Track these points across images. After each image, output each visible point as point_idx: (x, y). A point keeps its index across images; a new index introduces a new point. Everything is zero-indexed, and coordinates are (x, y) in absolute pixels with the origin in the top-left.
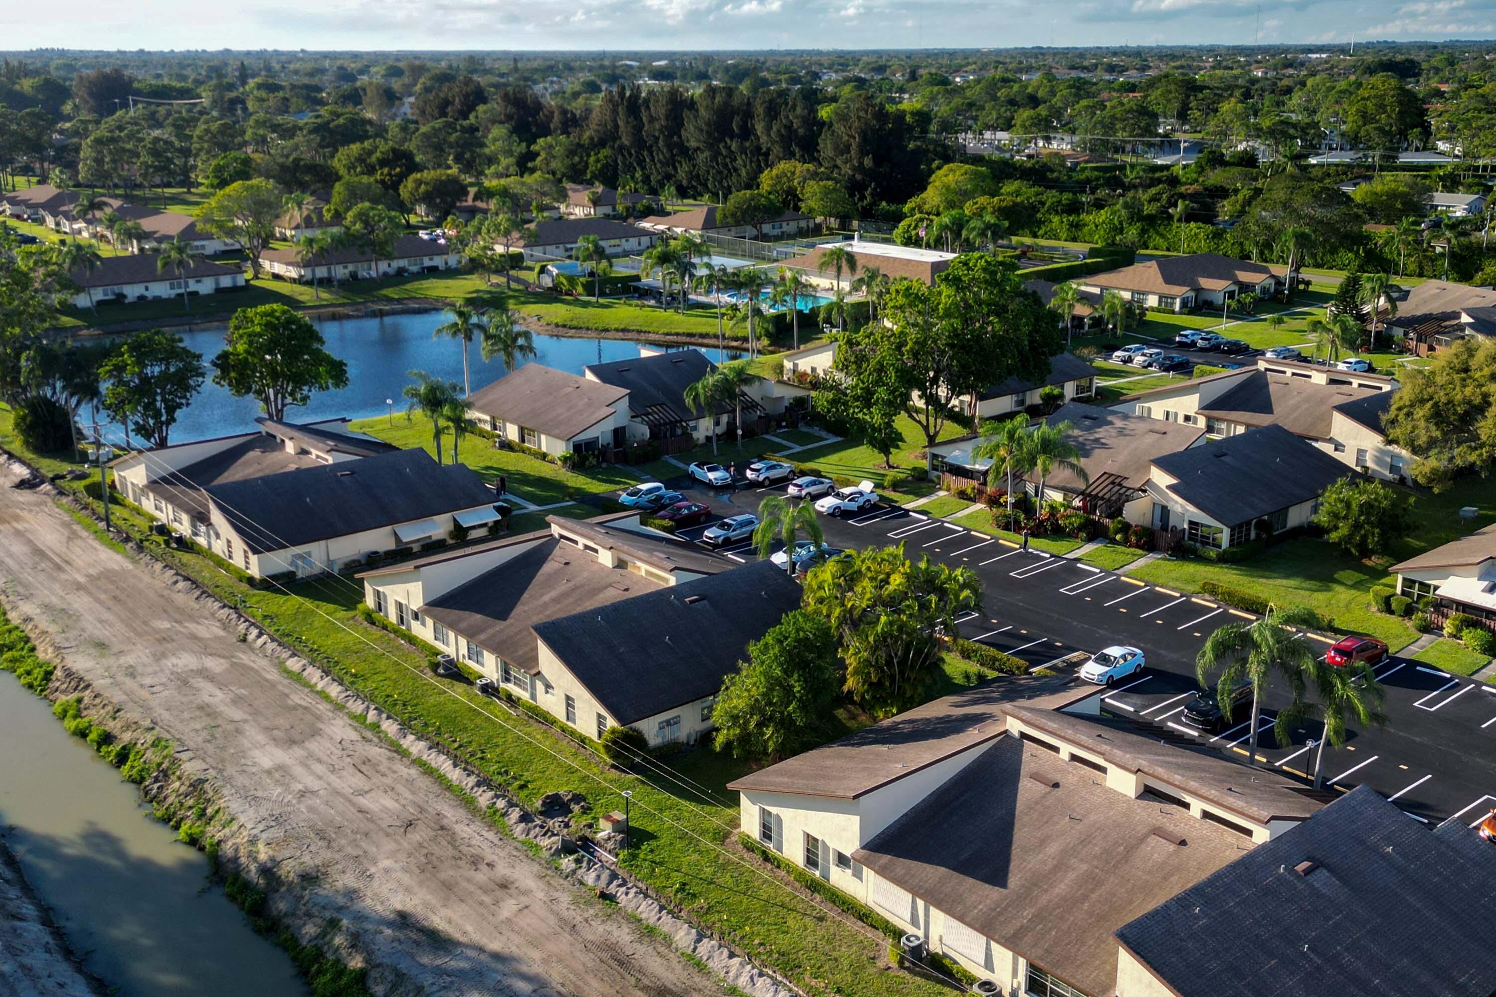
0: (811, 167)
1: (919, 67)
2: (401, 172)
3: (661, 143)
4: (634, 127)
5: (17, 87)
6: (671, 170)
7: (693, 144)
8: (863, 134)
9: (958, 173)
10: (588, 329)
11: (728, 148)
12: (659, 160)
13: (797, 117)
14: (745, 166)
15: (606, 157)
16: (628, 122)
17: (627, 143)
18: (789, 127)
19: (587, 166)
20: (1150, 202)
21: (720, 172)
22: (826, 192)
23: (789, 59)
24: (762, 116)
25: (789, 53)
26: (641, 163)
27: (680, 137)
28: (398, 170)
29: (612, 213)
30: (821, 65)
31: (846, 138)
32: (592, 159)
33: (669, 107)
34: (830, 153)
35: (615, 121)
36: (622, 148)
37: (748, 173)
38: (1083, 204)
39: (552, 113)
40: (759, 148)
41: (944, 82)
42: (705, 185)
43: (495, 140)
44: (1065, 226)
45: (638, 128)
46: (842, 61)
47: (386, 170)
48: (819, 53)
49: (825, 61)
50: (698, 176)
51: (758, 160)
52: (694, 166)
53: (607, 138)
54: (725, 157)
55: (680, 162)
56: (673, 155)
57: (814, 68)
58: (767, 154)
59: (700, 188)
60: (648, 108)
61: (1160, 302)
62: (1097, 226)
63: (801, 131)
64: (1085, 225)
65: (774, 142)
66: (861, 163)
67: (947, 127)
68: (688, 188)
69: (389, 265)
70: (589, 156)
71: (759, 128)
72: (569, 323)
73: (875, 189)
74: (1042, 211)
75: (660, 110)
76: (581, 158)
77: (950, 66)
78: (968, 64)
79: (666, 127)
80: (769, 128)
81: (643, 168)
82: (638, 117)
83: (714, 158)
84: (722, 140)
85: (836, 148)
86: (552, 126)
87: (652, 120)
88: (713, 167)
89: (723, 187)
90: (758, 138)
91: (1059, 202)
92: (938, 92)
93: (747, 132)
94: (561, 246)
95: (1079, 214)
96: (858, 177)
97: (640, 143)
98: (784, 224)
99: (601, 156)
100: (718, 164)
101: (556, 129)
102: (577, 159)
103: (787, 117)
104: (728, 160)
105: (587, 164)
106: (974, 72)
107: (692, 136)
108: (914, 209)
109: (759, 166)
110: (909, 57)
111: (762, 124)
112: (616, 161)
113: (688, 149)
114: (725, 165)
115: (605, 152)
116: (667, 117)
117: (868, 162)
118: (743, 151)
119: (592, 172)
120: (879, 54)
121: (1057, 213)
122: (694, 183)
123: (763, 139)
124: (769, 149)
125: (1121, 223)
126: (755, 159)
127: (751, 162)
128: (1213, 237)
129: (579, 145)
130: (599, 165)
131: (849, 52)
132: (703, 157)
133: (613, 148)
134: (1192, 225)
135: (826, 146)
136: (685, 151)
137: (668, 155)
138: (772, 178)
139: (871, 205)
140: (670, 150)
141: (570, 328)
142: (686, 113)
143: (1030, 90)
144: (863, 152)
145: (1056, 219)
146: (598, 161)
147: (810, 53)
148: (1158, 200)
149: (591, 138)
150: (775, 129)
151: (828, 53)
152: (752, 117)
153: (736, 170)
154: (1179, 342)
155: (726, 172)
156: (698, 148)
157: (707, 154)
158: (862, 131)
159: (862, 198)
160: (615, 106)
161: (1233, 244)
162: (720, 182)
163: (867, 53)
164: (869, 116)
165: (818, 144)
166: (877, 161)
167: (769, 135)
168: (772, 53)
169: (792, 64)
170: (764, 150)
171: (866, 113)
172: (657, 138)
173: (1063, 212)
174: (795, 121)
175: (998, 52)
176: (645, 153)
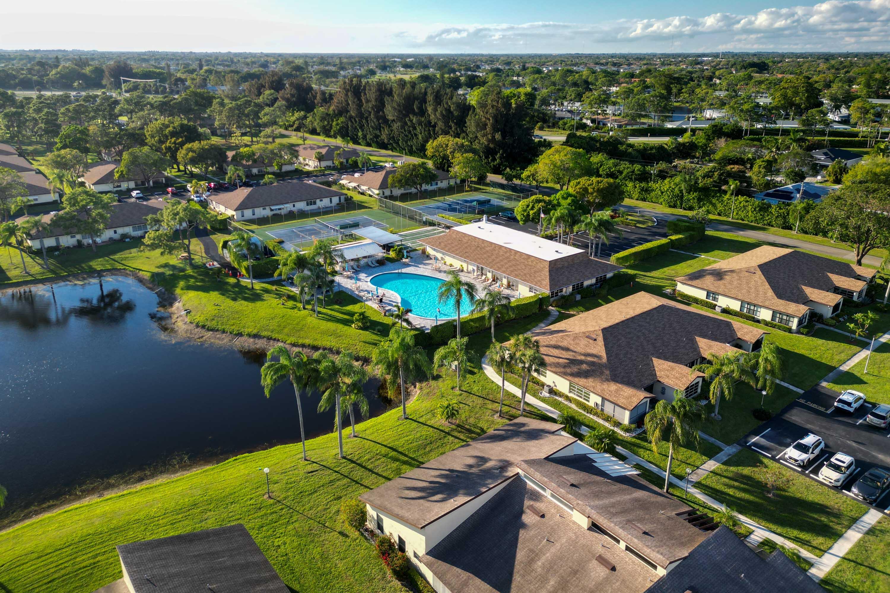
0: (459, 141)
1: (526, 63)
2: (182, 141)
3: (372, 116)
4: (357, 105)
5: (84, 71)
6: (378, 132)
7: (390, 117)
8: (495, 117)
9: (562, 154)
10: (224, 332)
11: (411, 121)
12: (371, 126)
13: (453, 104)
14: (421, 133)
15: (342, 122)
16: (354, 102)
17: (353, 114)
18: (448, 110)
19: (331, 127)
20: (704, 177)
21: (407, 136)
22: (468, 162)
23: (468, 58)
24: (431, 102)
25: (469, 55)
26: (362, 127)
27: (384, 112)
28: (180, 140)
29: (332, 165)
30: (482, 61)
31: (484, 119)
32: (334, 123)
33: (378, 93)
34: (473, 129)
35: (347, 101)
36: (351, 117)
37: (422, 138)
38: (651, 174)
39: (316, 93)
40: (430, 122)
41: (539, 72)
42: (398, 143)
43: (266, 114)
44: (637, 190)
45: (360, 105)
46: (491, 59)
47: (173, 140)
48: (482, 55)
49: (484, 59)
50: (393, 137)
51: (429, 130)
52: (392, 131)
53: (342, 112)
54: (409, 127)
55: (383, 128)
56: (379, 124)
57: (478, 63)
58: (434, 126)
59: (394, 145)
60: (365, 94)
61: (773, 317)
62: (662, 193)
63: (456, 113)
64: (653, 190)
65: (438, 119)
66: (493, 137)
67: (545, 102)
68: (388, 144)
69: (115, 232)
70: (333, 121)
71: (430, 109)
72: (208, 324)
73: (502, 154)
74: (620, 177)
75: (371, 95)
76: (328, 122)
77: (540, 62)
78: (548, 62)
79: (376, 106)
80: (435, 110)
81: (363, 131)
82: (360, 100)
83: (403, 127)
84: (407, 116)
85: (477, 125)
86: (316, 101)
87: (368, 101)
88: (402, 133)
89: (408, 145)
90: (429, 116)
91: (633, 172)
92: (538, 78)
93: (422, 112)
94: (267, 208)
95: (648, 182)
96: (491, 146)
97: (361, 115)
98: (439, 182)
99: (339, 121)
100: (405, 131)
101: (318, 103)
102: (326, 123)
103: (447, 103)
104: (411, 129)
105: (331, 125)
106: (551, 65)
107: (390, 113)
108: (529, 176)
109: (430, 133)
110: (521, 58)
111: (432, 107)
112: (347, 125)
113: (388, 120)
114: (410, 132)
115: (342, 119)
116: (376, 100)
117: (498, 136)
118: (420, 123)
119: (334, 131)
120: (508, 56)
121: (631, 179)
122: (391, 142)
123: (432, 117)
124: (436, 123)
125: (681, 191)
126: (427, 129)
127: (425, 130)
128: (760, 210)
129: (328, 115)
130: (338, 127)
131: (495, 55)
132: (396, 126)
133: (346, 117)
134: (741, 198)
135: (471, 124)
136: (386, 121)
137: (377, 123)
138: (433, 148)
139: (499, 165)
140: (378, 120)
141: (209, 330)
142: (387, 99)
143: (584, 77)
144: (495, 129)
145: (630, 185)
146: (337, 124)
147: (478, 55)
148: (711, 177)
149: (334, 111)
150: (439, 110)
151: (486, 55)
152: (426, 103)
153: (416, 135)
154: (837, 408)
155: (410, 136)
156: (394, 120)
157: (399, 124)
158: (495, 115)
159: (494, 160)
160: (347, 91)
161: (777, 217)
162: (406, 142)
163: (503, 55)
164: (500, 105)
165: (466, 123)
166: (504, 136)
167: (435, 115)
168: (462, 55)
169: (469, 61)
170: (433, 123)
171: (498, 102)
172: (370, 113)
173: (636, 179)
174: (452, 106)
175: (561, 56)
176: (364, 121)
